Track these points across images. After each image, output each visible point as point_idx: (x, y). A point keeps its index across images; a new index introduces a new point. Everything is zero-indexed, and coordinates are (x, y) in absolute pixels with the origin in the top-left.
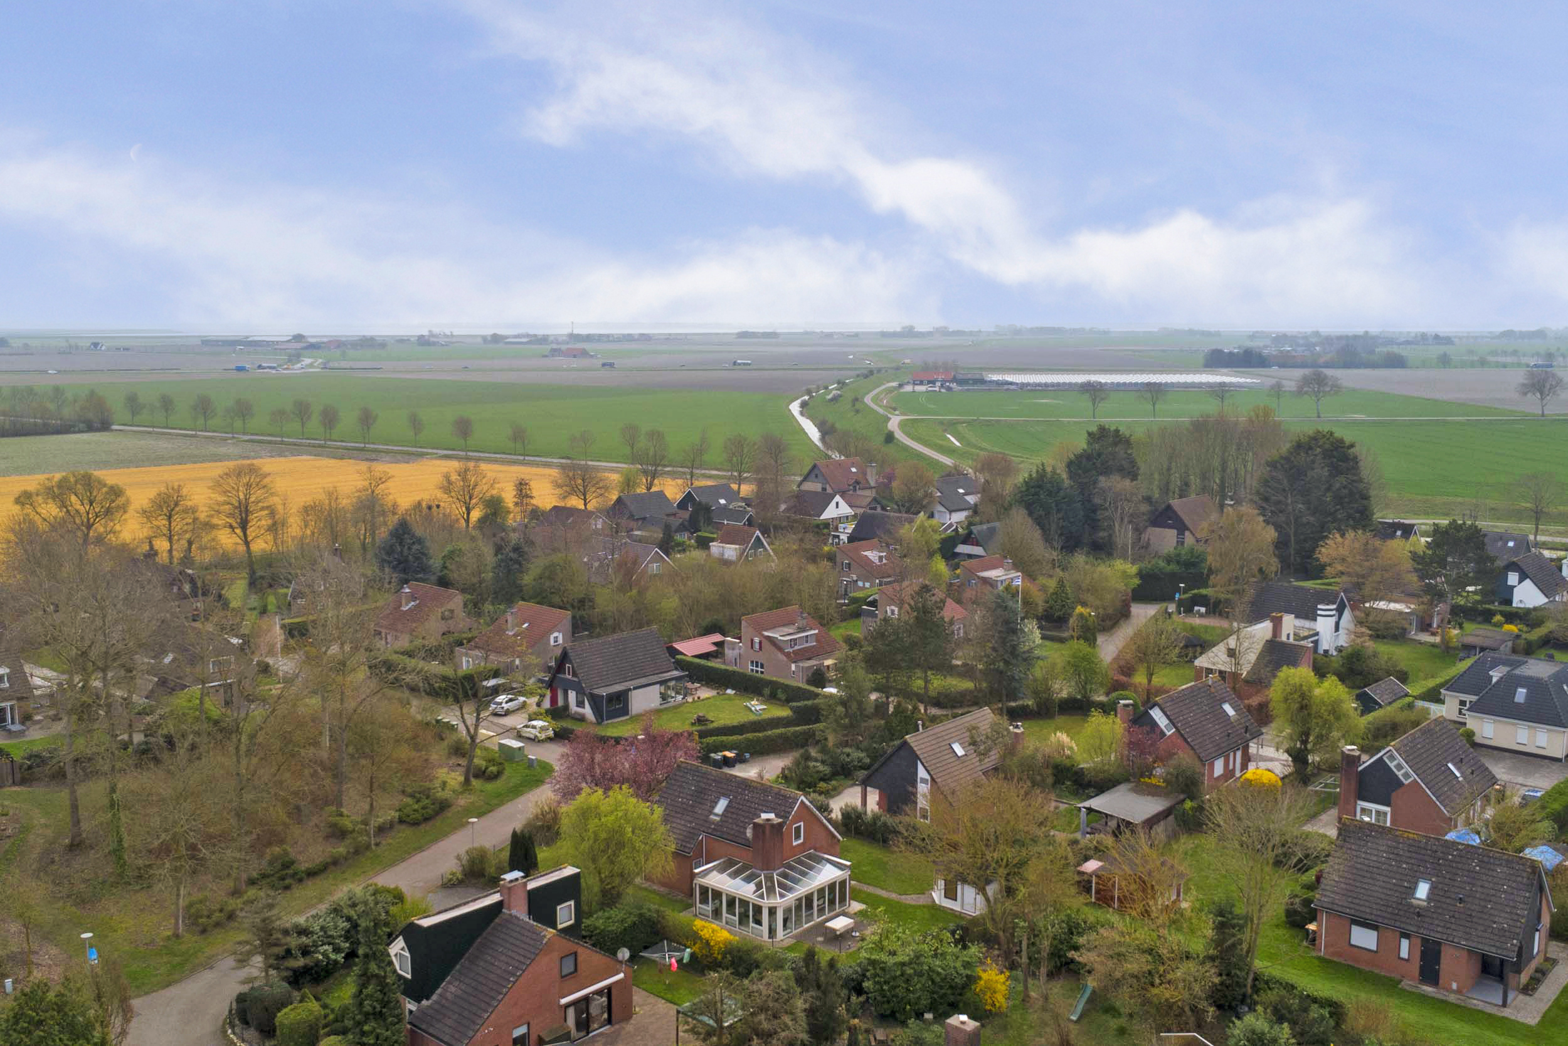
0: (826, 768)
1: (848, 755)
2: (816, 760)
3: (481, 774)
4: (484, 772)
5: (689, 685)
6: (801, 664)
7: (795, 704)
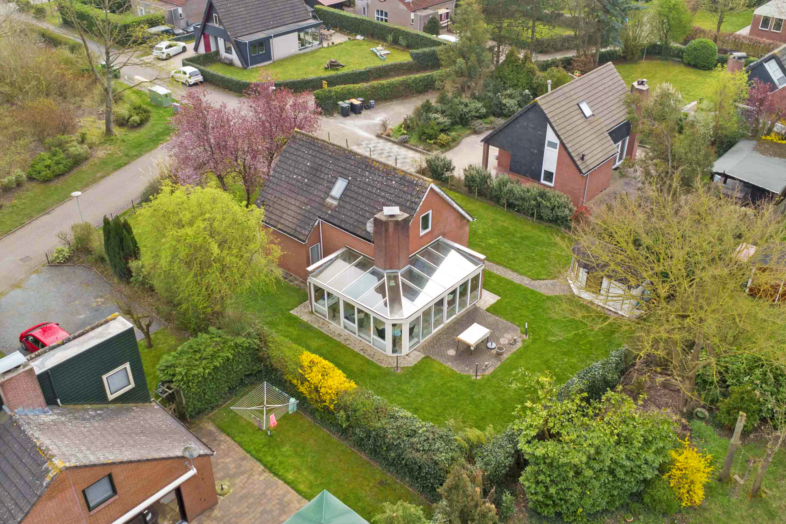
0: (445, 119)
1: (466, 105)
2: (437, 112)
3: (123, 123)
4: (128, 121)
5: (325, 32)
6: (419, 13)
7: (415, 51)
